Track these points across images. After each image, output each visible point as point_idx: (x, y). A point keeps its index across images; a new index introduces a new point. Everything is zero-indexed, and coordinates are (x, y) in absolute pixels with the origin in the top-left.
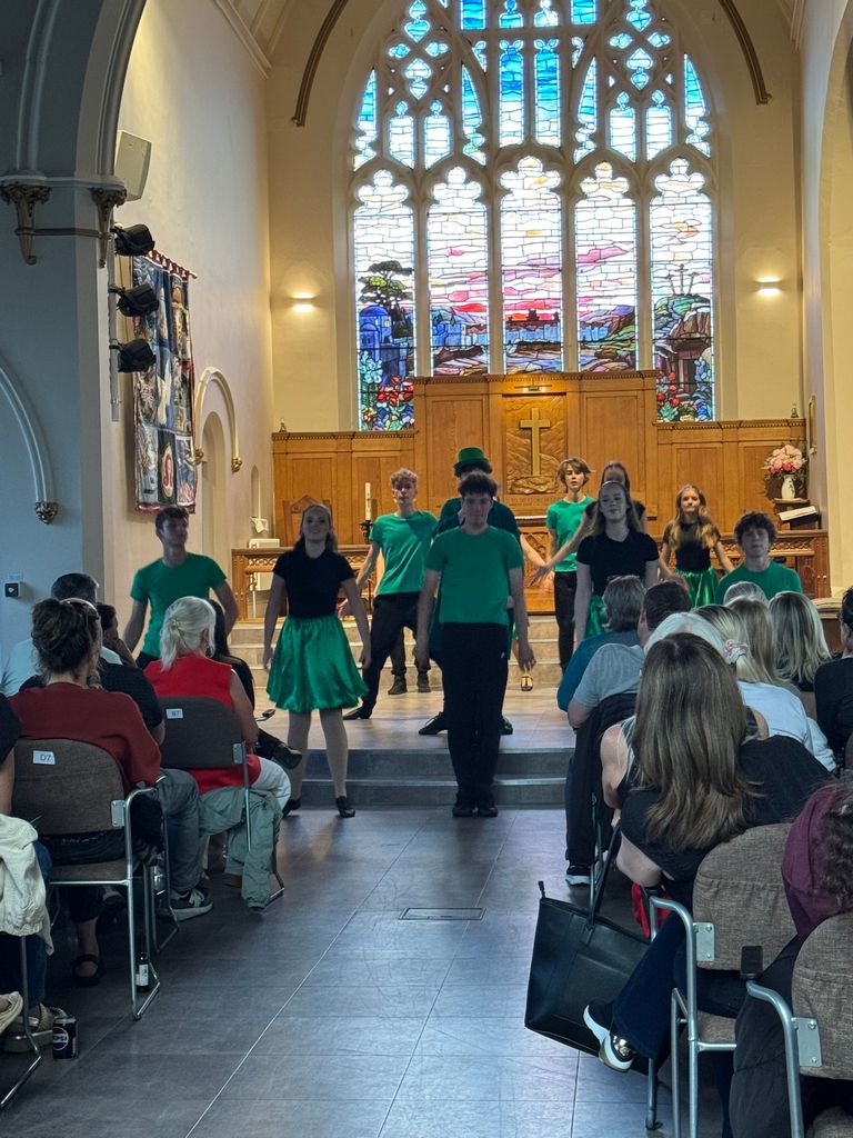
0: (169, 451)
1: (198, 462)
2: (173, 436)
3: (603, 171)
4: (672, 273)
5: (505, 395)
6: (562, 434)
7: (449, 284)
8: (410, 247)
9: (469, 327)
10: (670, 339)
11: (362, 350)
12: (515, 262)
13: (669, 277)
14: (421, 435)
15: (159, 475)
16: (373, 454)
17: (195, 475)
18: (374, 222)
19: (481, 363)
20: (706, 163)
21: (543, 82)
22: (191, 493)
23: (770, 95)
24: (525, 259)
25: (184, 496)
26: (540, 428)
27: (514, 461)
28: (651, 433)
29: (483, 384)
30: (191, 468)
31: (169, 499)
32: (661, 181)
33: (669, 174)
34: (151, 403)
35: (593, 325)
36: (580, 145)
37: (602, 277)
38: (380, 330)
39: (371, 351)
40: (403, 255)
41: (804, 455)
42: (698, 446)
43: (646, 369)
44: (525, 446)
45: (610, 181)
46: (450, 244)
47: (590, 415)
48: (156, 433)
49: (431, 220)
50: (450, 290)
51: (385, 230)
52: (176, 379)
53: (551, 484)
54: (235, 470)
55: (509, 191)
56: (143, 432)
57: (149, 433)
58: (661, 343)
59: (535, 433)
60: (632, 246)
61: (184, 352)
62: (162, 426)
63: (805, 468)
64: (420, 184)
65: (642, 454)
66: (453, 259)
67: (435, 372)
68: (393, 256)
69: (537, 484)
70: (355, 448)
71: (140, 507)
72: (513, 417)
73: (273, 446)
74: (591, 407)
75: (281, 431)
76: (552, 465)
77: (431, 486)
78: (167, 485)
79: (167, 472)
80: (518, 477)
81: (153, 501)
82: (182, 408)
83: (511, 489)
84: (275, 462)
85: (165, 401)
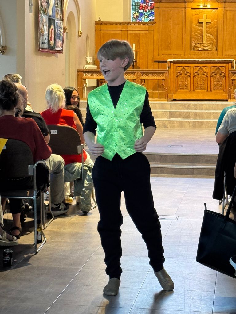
0: (52, 27)
1: (64, 32)
2: (54, 20)
5: (192, 9)
6: (216, 25)
14: (157, 25)
15: (48, 36)
16: (136, 32)
17: (63, 38)
22: (61, 45)
25: (58, 46)
26: (207, 23)
27: (195, 36)
29: (183, 4)
30: (62, 34)
31: (52, 47)
34: (46, 6)
44: (200, 30)
47: (228, 18)
48: (47, 19)
53: (210, 47)
54: (80, 36)
56: (42, 18)
57: (44, 19)
59: (205, 25)
62: (50, 16)
69: (204, 46)
70: (129, 29)
71: (40, 49)
72: (196, 17)
73: (96, 27)
74: (229, 14)
75: (98, 21)
76: (211, 38)
77: (160, 46)
78: (51, 41)
79: (51, 35)
80: (197, 43)
81: (45, 47)
82: (59, 9)
83: (193, 48)
84: (96, 34)
85: (52, 6)
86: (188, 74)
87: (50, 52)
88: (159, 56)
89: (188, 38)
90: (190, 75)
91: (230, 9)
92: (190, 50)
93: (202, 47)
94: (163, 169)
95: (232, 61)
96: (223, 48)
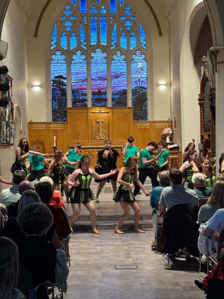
0: (8, 129)
1: (14, 131)
2: (9, 124)
3: (119, 53)
4: (136, 81)
5: (92, 113)
6: (108, 123)
7: (77, 82)
8: (66, 72)
9: (82, 94)
10: (135, 99)
11: (52, 100)
12: (94, 77)
13: (136, 82)
14: (69, 123)
15: (6, 135)
16: (56, 129)
17: (14, 135)
18: (56, 65)
19: (85, 104)
20: (146, 52)
21: (102, 28)
22: (13, 140)
23: (163, 34)
24: (97, 76)
25: (11, 141)
26: (102, 122)
27: (94, 131)
28: (132, 123)
29: (86, 110)
30: (13, 133)
31: (8, 142)
32: (134, 56)
33: (136, 55)
34: (5, 115)
35: (116, 94)
36: (112, 46)
37: (118, 81)
38: (57, 94)
39: (55, 100)
40: (64, 74)
41: (172, 131)
42: (144, 127)
43: (130, 106)
44: (98, 127)
45: (120, 55)
46: (77, 71)
47: (115, 118)
48: (6, 124)
49: (72, 64)
50: (77, 84)
51: (59, 67)
52: (10, 108)
53: (105, 137)
54: (21, 133)
55: (93, 58)
56: (3, 123)
58: (133, 100)
59: (100, 123)
60: (126, 73)
61: (11, 101)
62: (6, 122)
63: (172, 134)
64: (69, 55)
65: (129, 130)
66: (77, 75)
67: (73, 106)
68: (62, 74)
69: (101, 137)
70: (51, 127)
71: (2, 145)
72: (94, 119)
73: (28, 126)
74: (116, 116)
75: (30, 122)
76: (105, 132)
77: (72, 137)
78: (8, 138)
79: (8, 134)
80: (96, 135)
81: (5, 143)
82: (11, 116)
83: (94, 138)
84: (28, 130)
85: (7, 115)
86: (93, 156)
87: (7, 146)
88: (71, 144)
89: (90, 132)
90: (94, 156)
91: (116, 113)
92: (92, 139)
93: (99, 138)
94: (101, 226)
95: (121, 147)
96: (113, 138)
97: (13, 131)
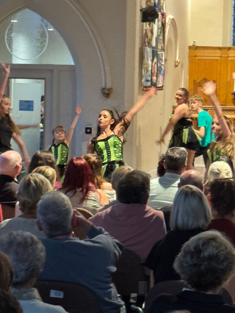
0: (155, 60)
1: (165, 64)
2: (157, 51)
15: (152, 72)
17: (164, 72)
22: (162, 80)
25: (159, 81)
30: (163, 67)
31: (155, 83)
34: (150, 36)
48: (151, 51)
52: (160, 23)
54: (176, 66)
56: (147, 51)
57: (149, 50)
61: (163, 10)
62: (153, 48)
70: (230, 55)
71: (144, 89)
75: (193, 45)
78: (154, 76)
79: (154, 70)
81: (148, 86)
82: (161, 38)
84: (189, 61)
85: (155, 35)
97: (163, 63)
